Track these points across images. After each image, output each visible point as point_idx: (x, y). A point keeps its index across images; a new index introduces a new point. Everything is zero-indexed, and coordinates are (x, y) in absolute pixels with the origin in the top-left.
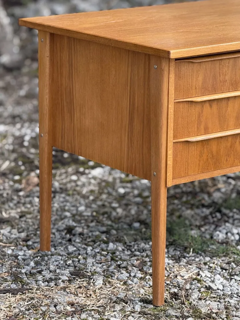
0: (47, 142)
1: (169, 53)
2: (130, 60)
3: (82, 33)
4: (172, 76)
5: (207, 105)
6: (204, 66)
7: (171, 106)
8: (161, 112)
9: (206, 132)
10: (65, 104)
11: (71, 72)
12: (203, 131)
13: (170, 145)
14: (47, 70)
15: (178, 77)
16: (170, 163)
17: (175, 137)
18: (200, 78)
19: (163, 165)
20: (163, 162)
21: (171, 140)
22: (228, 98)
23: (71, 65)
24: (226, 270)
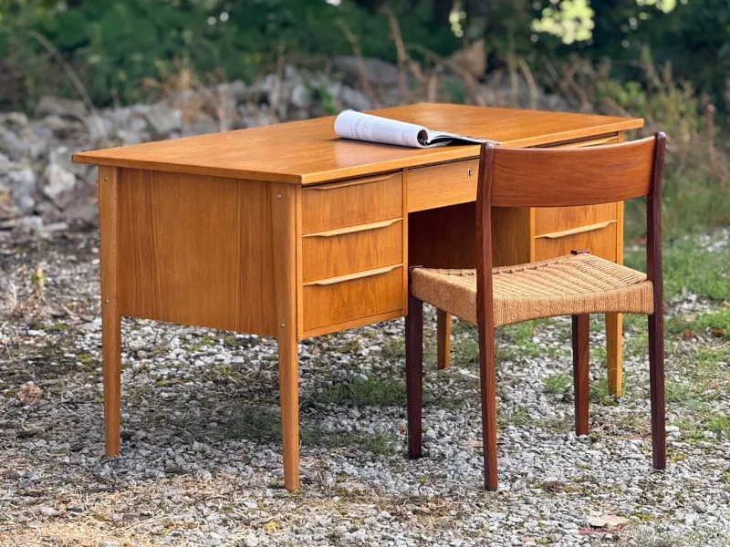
0: (114, 310)
1: (300, 178)
2: (239, 192)
3: (173, 164)
4: (299, 205)
5: (336, 240)
6: (330, 194)
7: (300, 242)
8: (289, 250)
9: (336, 275)
10: (141, 257)
11: (149, 215)
12: (332, 273)
13: (300, 289)
14: (114, 216)
15: (305, 207)
16: (300, 310)
17: (304, 280)
18: (328, 210)
19: (293, 314)
20: (294, 309)
21: (301, 284)
22: (356, 233)
23: (149, 206)
24: (353, 458)
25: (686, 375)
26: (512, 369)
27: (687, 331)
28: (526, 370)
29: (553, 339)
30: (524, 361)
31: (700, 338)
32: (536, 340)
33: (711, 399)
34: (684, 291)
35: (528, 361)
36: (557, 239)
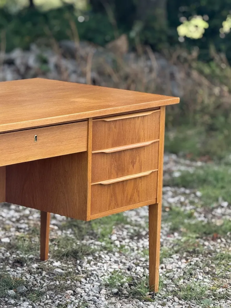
25: (207, 273)
26: (90, 263)
27: (215, 234)
28: (99, 264)
29: (126, 237)
30: (100, 257)
31: (223, 240)
32: (114, 237)
33: (220, 298)
34: (220, 199)
35: (103, 256)
36: (109, 185)
